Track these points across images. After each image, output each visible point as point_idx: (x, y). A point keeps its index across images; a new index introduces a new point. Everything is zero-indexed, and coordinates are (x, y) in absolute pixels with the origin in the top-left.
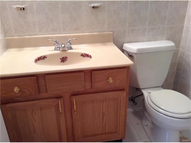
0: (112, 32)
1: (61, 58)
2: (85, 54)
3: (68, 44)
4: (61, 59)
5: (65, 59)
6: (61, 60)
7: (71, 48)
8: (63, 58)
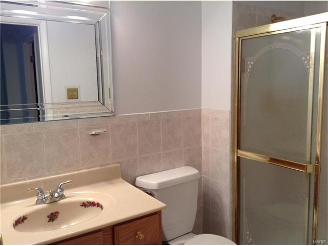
0: (119, 164)
1: (49, 214)
2: (88, 202)
4: (48, 217)
5: (55, 215)
6: (48, 219)
8: (52, 214)
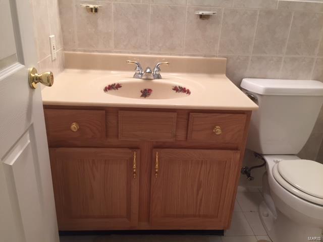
2: (179, 87)
3: (156, 70)
5: (148, 92)
7: (159, 77)
8: (145, 90)
